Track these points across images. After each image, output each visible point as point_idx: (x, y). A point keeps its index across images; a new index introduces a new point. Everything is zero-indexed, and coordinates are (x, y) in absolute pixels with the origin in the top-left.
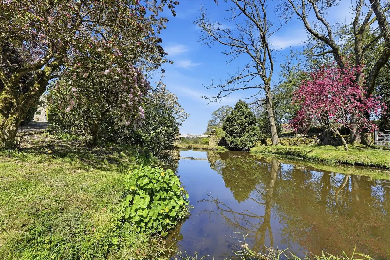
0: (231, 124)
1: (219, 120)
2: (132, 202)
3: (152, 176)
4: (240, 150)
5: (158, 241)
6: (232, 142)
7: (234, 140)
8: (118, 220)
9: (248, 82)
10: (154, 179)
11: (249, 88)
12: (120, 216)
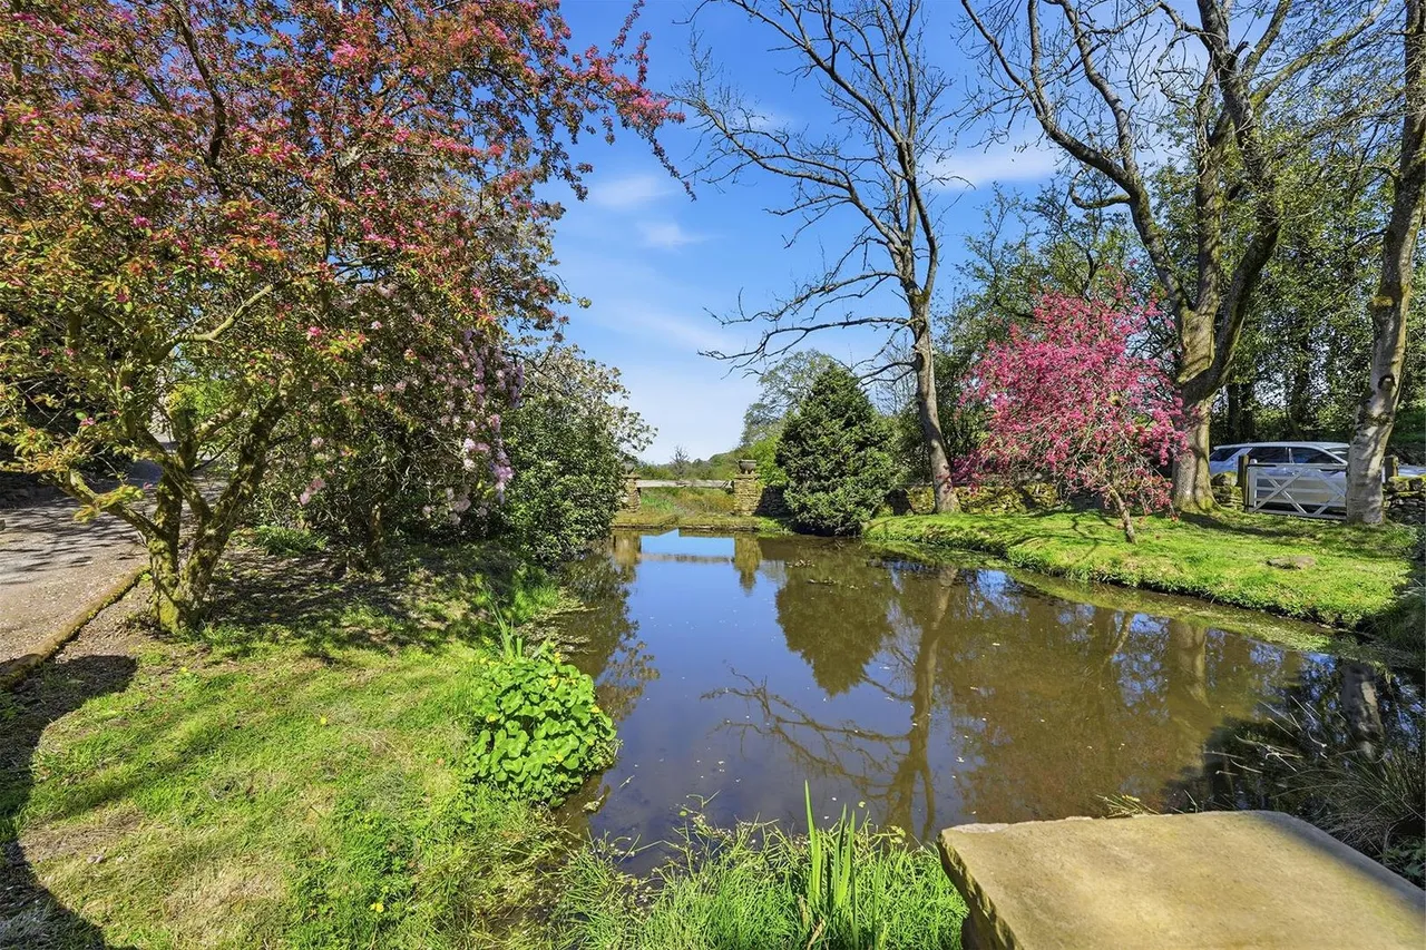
0: (800, 449)
1: (784, 400)
2: (491, 744)
3: (529, 688)
4: (829, 532)
5: (543, 815)
6: (803, 508)
7: (810, 500)
8: (466, 782)
9: (860, 296)
10: (535, 693)
11: (861, 322)
12: (470, 773)
